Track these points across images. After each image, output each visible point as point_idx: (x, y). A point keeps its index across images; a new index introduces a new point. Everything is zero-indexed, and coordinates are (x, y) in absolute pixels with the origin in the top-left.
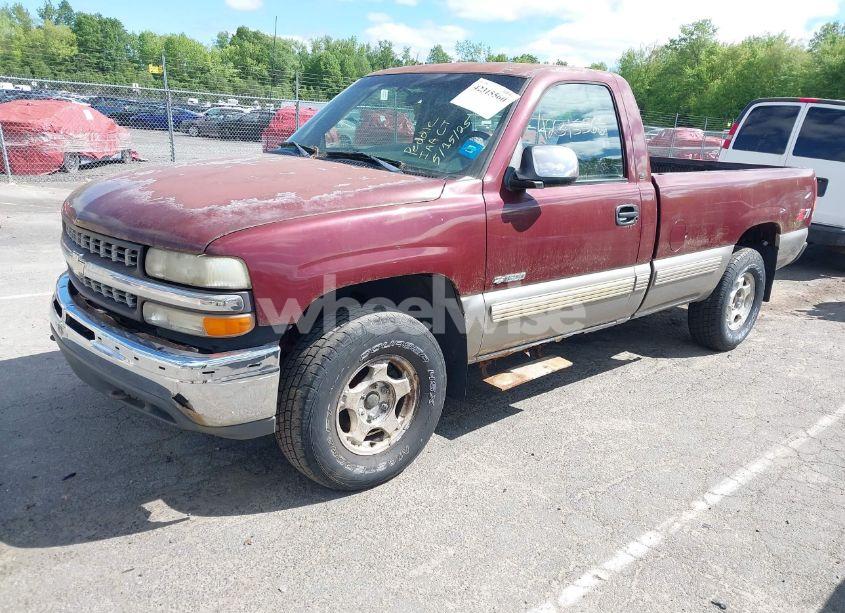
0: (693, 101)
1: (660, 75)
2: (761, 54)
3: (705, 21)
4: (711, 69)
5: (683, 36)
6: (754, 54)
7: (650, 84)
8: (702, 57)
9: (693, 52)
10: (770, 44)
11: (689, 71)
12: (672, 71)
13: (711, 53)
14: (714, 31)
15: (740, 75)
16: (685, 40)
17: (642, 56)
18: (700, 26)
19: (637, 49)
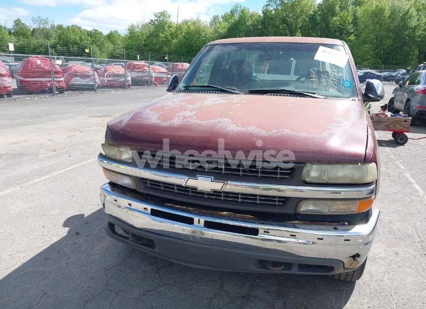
0: (166, 49)
1: (148, 37)
2: (192, 28)
3: (164, 11)
4: (171, 34)
5: (156, 18)
6: (189, 28)
7: (145, 41)
8: (166, 29)
9: (162, 26)
10: (194, 23)
11: (162, 35)
12: (153, 35)
13: (169, 27)
14: (169, 16)
15: (185, 37)
16: (157, 20)
17: (138, 27)
18: (163, 14)
19: (135, 24)
